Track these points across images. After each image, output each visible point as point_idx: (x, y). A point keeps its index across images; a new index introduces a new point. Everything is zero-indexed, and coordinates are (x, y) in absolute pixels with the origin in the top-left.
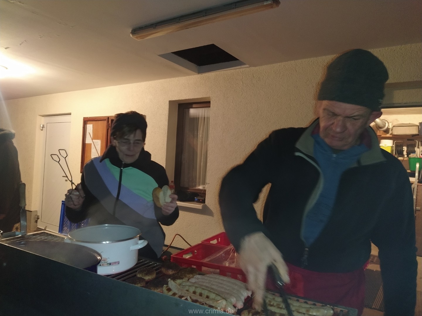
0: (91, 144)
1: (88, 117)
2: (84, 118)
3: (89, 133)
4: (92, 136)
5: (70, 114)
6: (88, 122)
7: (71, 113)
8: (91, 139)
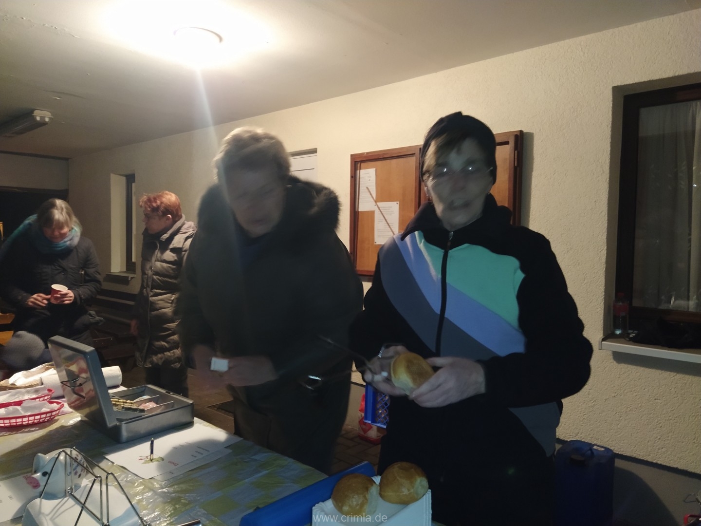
0: (373, 213)
1: (363, 154)
2: (352, 156)
3: (367, 188)
4: (374, 196)
5: (314, 151)
6: (362, 164)
7: (316, 149)
8: (373, 200)
